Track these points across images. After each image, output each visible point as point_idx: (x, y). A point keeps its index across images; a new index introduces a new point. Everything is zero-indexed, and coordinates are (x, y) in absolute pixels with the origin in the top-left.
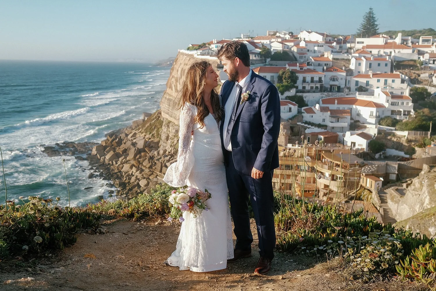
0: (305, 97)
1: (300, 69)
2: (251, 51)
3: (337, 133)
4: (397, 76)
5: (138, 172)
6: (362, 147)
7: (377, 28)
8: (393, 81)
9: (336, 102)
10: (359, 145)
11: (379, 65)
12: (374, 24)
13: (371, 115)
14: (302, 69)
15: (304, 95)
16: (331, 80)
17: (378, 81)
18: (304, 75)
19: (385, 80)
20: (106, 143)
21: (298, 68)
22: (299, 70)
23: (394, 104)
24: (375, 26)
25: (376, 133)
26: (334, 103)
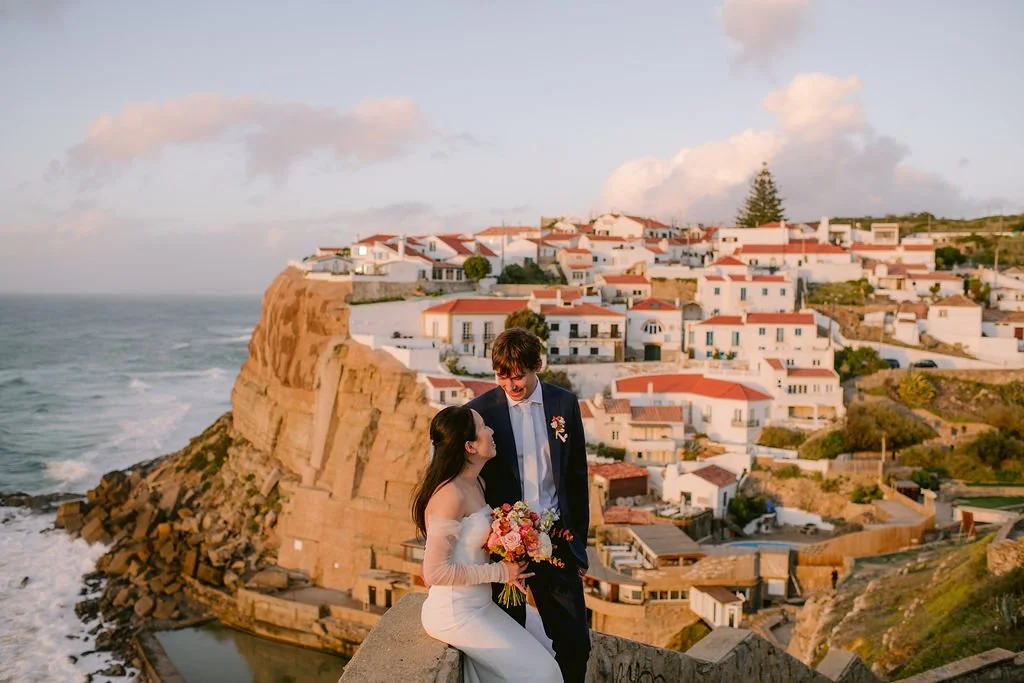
0: (574, 375)
1: (566, 304)
2: (445, 260)
3: (649, 468)
4: (808, 320)
5: (142, 576)
6: (707, 506)
7: (779, 208)
8: (798, 332)
9: (650, 386)
10: (700, 500)
11: (765, 292)
12: (773, 199)
13: (736, 422)
14: (569, 304)
15: (570, 369)
16: (646, 330)
17: (762, 331)
18: (574, 319)
19: (778, 329)
20: (97, 495)
21: (559, 302)
22: (562, 306)
23: (795, 390)
24: (776, 202)
25: (748, 466)
26: (645, 390)
